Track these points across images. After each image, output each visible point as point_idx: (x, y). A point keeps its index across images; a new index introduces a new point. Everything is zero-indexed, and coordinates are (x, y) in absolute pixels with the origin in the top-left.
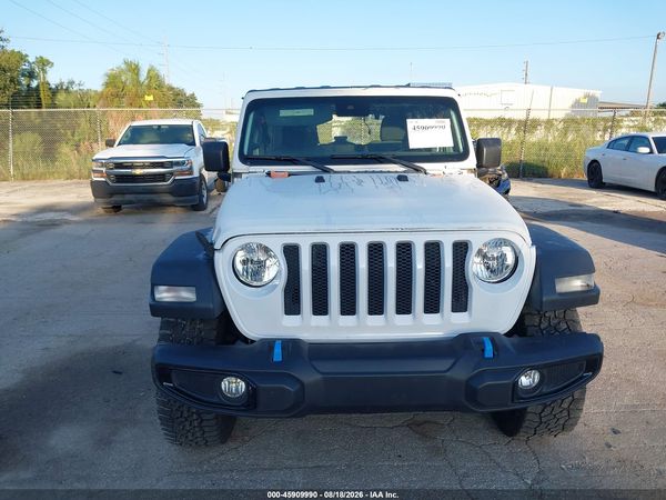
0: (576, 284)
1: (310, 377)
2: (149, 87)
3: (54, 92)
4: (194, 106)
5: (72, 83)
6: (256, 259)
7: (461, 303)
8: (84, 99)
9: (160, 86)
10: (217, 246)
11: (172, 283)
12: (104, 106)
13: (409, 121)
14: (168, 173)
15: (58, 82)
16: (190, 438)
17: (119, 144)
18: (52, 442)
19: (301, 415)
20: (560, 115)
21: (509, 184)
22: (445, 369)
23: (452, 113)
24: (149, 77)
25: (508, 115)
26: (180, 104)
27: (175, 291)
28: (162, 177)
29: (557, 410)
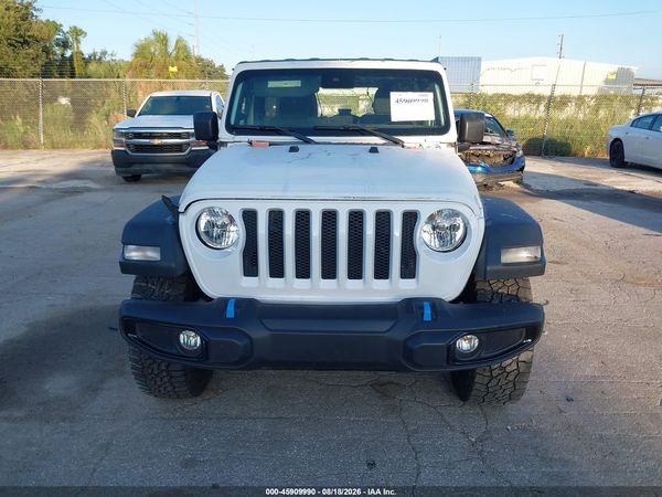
0: (523, 255)
1: (259, 333)
2: (177, 58)
3: (87, 61)
4: (222, 78)
5: (104, 53)
6: (219, 223)
7: (409, 270)
8: (113, 70)
9: (187, 57)
10: (181, 209)
11: (141, 243)
12: (132, 77)
13: (392, 93)
14: (185, 143)
15: (91, 52)
16: (159, 383)
17: (140, 115)
18: (47, 387)
19: (249, 368)
20: (593, 91)
21: (524, 162)
22: (384, 329)
23: (437, 87)
24: (177, 48)
25: (537, 91)
26: (210, 75)
27: (142, 251)
28: (179, 147)
29: (503, 382)
